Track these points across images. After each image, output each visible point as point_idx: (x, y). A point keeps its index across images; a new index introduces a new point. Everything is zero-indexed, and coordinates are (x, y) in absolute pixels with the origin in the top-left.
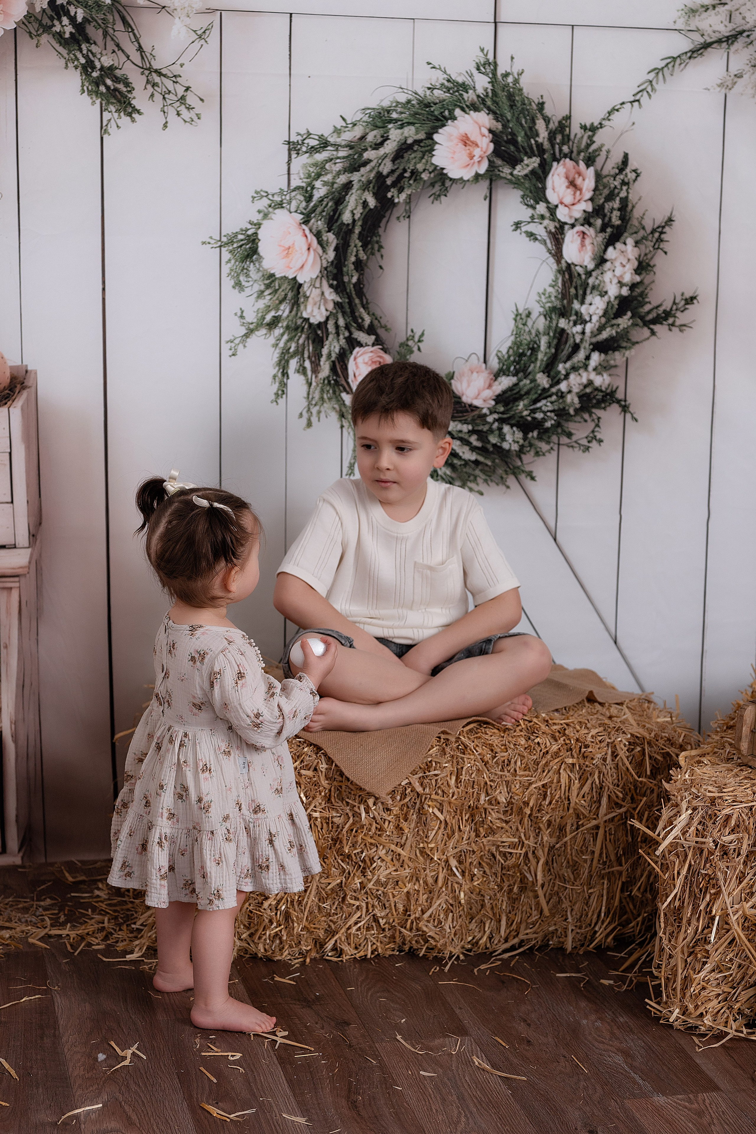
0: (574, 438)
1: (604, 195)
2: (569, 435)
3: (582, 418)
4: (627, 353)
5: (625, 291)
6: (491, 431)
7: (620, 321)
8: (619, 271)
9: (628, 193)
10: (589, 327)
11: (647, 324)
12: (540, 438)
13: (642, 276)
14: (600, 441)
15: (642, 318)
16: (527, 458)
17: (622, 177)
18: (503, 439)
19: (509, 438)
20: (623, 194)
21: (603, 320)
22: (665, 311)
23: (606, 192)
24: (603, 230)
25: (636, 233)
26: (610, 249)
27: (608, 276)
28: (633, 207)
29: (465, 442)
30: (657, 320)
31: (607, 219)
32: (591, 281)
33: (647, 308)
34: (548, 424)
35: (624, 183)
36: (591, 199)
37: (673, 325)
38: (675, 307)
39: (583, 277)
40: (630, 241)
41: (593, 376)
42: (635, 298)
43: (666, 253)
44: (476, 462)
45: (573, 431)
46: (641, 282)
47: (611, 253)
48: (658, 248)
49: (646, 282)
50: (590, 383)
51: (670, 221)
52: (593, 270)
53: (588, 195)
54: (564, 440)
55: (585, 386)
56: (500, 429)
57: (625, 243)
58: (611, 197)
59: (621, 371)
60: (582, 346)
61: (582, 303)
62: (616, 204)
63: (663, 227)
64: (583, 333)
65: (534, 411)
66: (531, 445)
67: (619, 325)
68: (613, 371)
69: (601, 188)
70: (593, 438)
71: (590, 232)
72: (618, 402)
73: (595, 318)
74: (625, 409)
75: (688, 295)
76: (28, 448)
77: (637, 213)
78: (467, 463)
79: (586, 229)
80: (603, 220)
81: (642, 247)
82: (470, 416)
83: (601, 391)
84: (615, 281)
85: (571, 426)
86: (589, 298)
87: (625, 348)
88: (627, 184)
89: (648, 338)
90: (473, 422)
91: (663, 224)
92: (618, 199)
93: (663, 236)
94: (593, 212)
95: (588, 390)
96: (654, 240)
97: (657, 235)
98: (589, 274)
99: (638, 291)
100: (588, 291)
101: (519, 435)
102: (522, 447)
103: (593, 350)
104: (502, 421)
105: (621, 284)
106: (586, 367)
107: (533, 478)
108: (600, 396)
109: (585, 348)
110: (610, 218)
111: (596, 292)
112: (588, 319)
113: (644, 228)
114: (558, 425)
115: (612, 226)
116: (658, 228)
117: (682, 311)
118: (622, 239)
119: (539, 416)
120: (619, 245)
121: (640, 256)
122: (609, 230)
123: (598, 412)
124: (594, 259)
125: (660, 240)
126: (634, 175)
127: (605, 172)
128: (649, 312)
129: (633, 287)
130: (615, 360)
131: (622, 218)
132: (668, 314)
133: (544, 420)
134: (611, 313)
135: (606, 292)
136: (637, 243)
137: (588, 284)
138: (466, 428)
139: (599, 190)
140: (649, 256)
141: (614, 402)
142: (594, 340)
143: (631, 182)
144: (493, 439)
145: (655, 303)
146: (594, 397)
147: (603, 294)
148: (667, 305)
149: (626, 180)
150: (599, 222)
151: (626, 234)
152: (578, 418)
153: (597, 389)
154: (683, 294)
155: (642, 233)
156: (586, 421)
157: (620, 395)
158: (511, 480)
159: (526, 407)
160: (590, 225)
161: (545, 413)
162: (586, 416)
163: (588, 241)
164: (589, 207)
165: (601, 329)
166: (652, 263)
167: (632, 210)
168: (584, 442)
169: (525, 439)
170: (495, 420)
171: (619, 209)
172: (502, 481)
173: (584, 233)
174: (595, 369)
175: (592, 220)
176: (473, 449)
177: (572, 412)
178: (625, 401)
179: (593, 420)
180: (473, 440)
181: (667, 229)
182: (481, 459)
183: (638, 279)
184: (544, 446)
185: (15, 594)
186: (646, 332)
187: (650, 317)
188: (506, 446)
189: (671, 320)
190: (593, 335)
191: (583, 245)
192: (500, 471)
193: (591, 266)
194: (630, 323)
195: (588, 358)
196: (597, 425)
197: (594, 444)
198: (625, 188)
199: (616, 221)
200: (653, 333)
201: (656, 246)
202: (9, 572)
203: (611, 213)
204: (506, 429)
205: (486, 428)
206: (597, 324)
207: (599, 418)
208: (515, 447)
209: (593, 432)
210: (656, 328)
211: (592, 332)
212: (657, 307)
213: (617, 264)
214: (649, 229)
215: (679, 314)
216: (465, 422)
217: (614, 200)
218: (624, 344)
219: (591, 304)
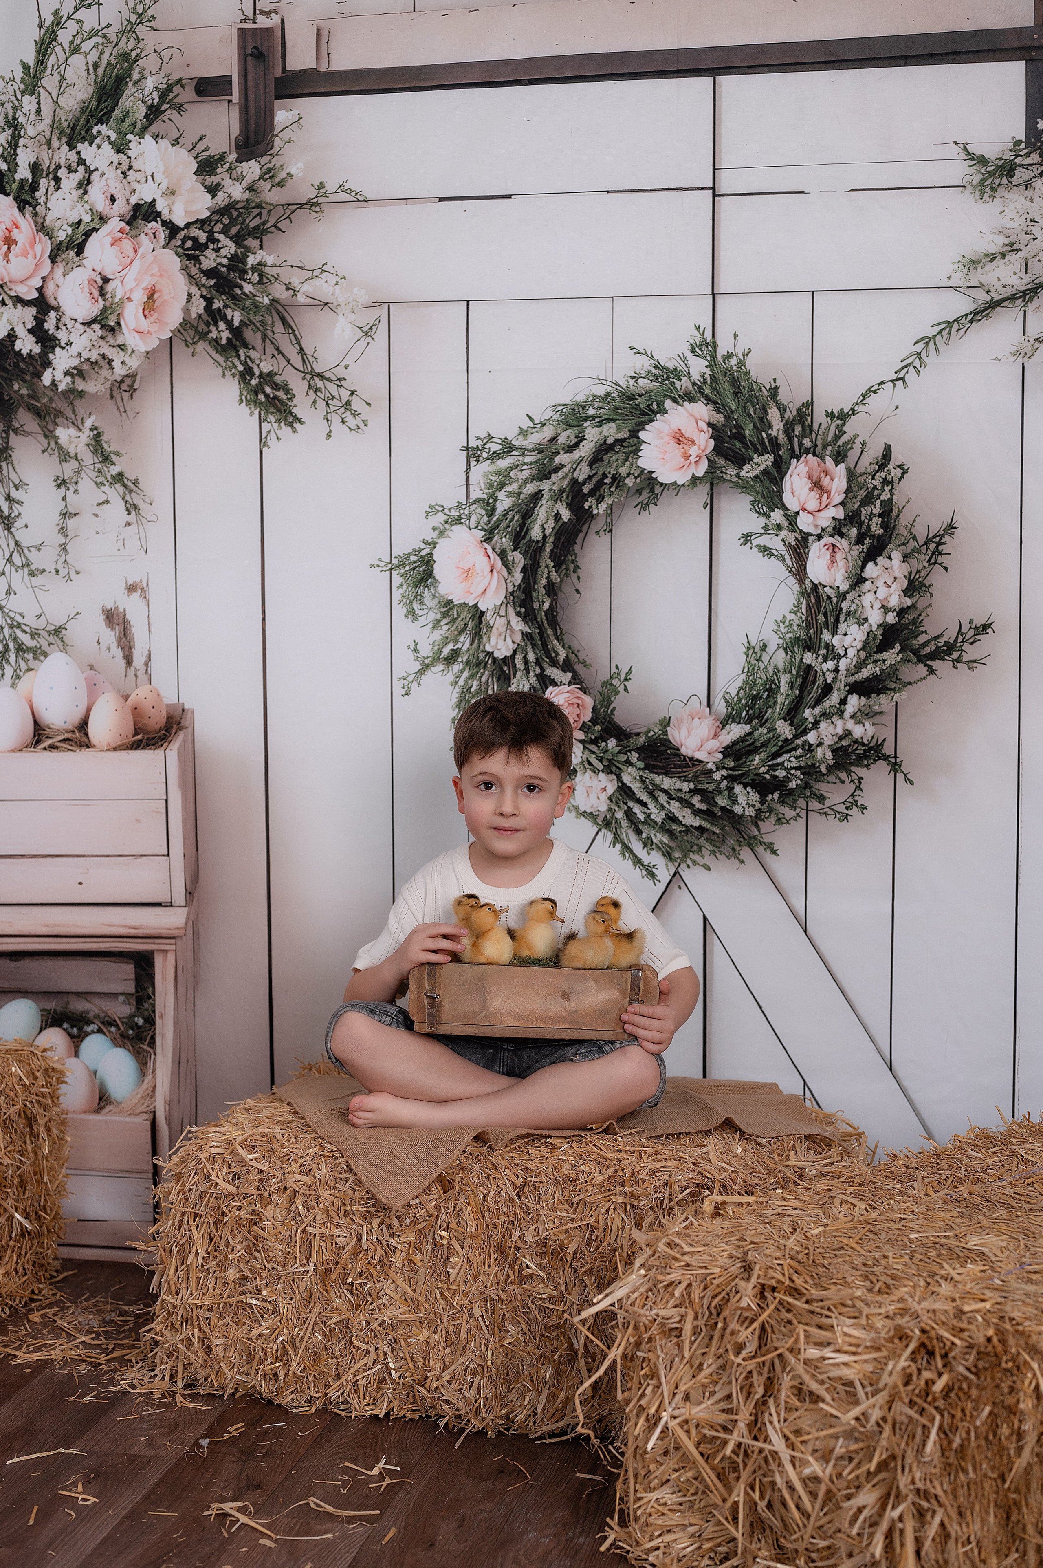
0: (827, 803)
1: (859, 498)
2: (821, 799)
3: (837, 777)
4: (897, 696)
5: (891, 618)
6: (719, 791)
7: (885, 655)
8: (882, 593)
9: (892, 494)
10: (843, 664)
11: (922, 659)
12: (782, 801)
13: (915, 599)
14: (863, 808)
15: (915, 652)
16: (766, 826)
17: (883, 475)
18: (734, 801)
19: (741, 799)
20: (885, 496)
21: (863, 654)
22: (946, 643)
23: (862, 494)
24: (859, 540)
25: (904, 544)
26: (870, 565)
27: (867, 599)
28: (900, 512)
29: (686, 804)
30: (935, 655)
31: (864, 528)
32: (845, 605)
33: (922, 639)
34: (792, 785)
35: (885, 482)
36: (843, 504)
37: (959, 660)
38: (960, 638)
39: (835, 600)
40: (896, 555)
41: (850, 725)
42: (906, 627)
43: (946, 569)
44: (701, 829)
45: (825, 794)
46: (913, 606)
47: (871, 570)
48: (935, 563)
49: (920, 605)
50: (847, 734)
51: (951, 528)
52: (847, 592)
53: (838, 498)
54: (814, 805)
55: (841, 738)
56: (730, 789)
57: (890, 558)
58: (869, 499)
59: (889, 719)
60: (835, 687)
61: (834, 633)
62: (877, 510)
63: (942, 536)
64: (836, 670)
65: (773, 768)
66: (770, 810)
67: (884, 661)
68: (877, 719)
69: (855, 489)
70: (852, 803)
71: (843, 544)
72: (886, 758)
73: (851, 652)
74: (895, 767)
75: (978, 622)
76: (184, 796)
77: (904, 520)
78: (688, 829)
79: (836, 540)
80: (859, 529)
81: (914, 562)
82: (691, 773)
83: (863, 744)
84: (878, 605)
85: (823, 788)
86: (842, 627)
87: (894, 689)
88: (892, 483)
89: (925, 678)
90: (695, 779)
91: (941, 532)
92: (878, 501)
93: (940, 548)
94: (845, 519)
95: (844, 743)
96: (930, 553)
97: (933, 546)
98: (842, 596)
99: (910, 617)
100: (842, 619)
101: (755, 797)
102: (759, 811)
103: (850, 692)
104: (732, 779)
105: (885, 609)
106: (841, 713)
107: (774, 852)
108: (861, 750)
109: (839, 690)
110: (869, 527)
111: (851, 620)
112: (842, 653)
113: (914, 538)
114: (807, 786)
115: (872, 537)
116: (933, 537)
117: (971, 644)
118: (886, 552)
119: (780, 773)
120: (880, 560)
121: (911, 573)
122: (867, 541)
123: (860, 771)
124: (848, 578)
125: (937, 552)
126: (899, 472)
127: (860, 469)
128: (925, 645)
129: (902, 612)
130: (880, 705)
131: (885, 526)
132: (950, 647)
133: (787, 779)
134: (873, 646)
135: (866, 620)
136: (905, 558)
137: (841, 609)
138: (686, 786)
139: (853, 492)
140: (923, 574)
141: (880, 758)
142: (851, 680)
143: (896, 481)
144: (722, 801)
145: (932, 633)
146: (853, 752)
147: (862, 621)
148: (951, 635)
149: (889, 478)
150: (854, 532)
151: (890, 546)
152: (832, 778)
153: (856, 742)
154: (971, 621)
155: (912, 544)
156: (843, 782)
157: (888, 749)
158: (746, 853)
159: (763, 762)
160: (842, 535)
161: (788, 770)
162: (843, 775)
163: (839, 556)
164: (840, 514)
165: (860, 665)
166: (927, 583)
167: (898, 516)
168: (842, 808)
169: (762, 802)
170: (724, 778)
171: (880, 515)
172: (734, 853)
173: (834, 546)
174: (852, 717)
175: (844, 530)
176: (696, 812)
177: (824, 769)
178: (896, 757)
179: (852, 781)
180: (696, 800)
181: (947, 538)
182: (706, 825)
183: (908, 602)
184: (788, 813)
185: (171, 957)
186: (922, 670)
187: (927, 650)
188: (738, 810)
189: (955, 655)
190: (850, 673)
191: (833, 561)
192: (731, 842)
193: (844, 587)
194: (899, 659)
195: (843, 702)
196: (859, 788)
197: (855, 811)
198: (887, 488)
199: (876, 529)
200: (932, 671)
201: (933, 561)
202: (164, 932)
203: (871, 519)
204: (738, 789)
205: (711, 787)
206: (855, 660)
207: (860, 778)
208: (750, 812)
209: (853, 795)
210: (936, 664)
211: (848, 670)
212: (936, 638)
213: (880, 583)
214: (922, 540)
215: (966, 647)
216: (686, 779)
217: (874, 503)
218: (893, 685)
219: (845, 635)
